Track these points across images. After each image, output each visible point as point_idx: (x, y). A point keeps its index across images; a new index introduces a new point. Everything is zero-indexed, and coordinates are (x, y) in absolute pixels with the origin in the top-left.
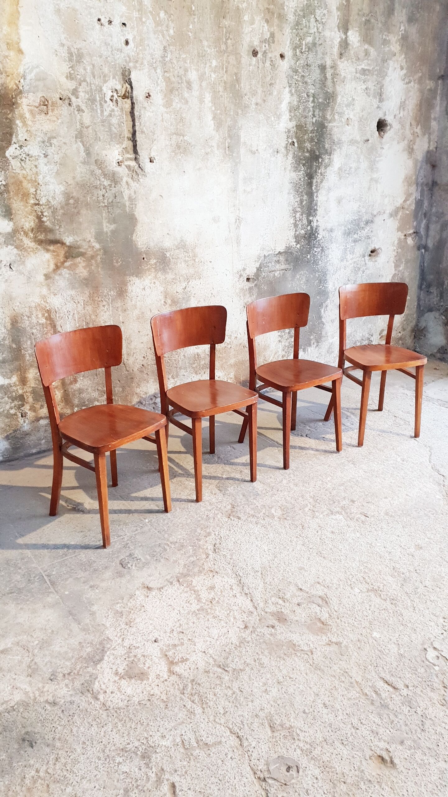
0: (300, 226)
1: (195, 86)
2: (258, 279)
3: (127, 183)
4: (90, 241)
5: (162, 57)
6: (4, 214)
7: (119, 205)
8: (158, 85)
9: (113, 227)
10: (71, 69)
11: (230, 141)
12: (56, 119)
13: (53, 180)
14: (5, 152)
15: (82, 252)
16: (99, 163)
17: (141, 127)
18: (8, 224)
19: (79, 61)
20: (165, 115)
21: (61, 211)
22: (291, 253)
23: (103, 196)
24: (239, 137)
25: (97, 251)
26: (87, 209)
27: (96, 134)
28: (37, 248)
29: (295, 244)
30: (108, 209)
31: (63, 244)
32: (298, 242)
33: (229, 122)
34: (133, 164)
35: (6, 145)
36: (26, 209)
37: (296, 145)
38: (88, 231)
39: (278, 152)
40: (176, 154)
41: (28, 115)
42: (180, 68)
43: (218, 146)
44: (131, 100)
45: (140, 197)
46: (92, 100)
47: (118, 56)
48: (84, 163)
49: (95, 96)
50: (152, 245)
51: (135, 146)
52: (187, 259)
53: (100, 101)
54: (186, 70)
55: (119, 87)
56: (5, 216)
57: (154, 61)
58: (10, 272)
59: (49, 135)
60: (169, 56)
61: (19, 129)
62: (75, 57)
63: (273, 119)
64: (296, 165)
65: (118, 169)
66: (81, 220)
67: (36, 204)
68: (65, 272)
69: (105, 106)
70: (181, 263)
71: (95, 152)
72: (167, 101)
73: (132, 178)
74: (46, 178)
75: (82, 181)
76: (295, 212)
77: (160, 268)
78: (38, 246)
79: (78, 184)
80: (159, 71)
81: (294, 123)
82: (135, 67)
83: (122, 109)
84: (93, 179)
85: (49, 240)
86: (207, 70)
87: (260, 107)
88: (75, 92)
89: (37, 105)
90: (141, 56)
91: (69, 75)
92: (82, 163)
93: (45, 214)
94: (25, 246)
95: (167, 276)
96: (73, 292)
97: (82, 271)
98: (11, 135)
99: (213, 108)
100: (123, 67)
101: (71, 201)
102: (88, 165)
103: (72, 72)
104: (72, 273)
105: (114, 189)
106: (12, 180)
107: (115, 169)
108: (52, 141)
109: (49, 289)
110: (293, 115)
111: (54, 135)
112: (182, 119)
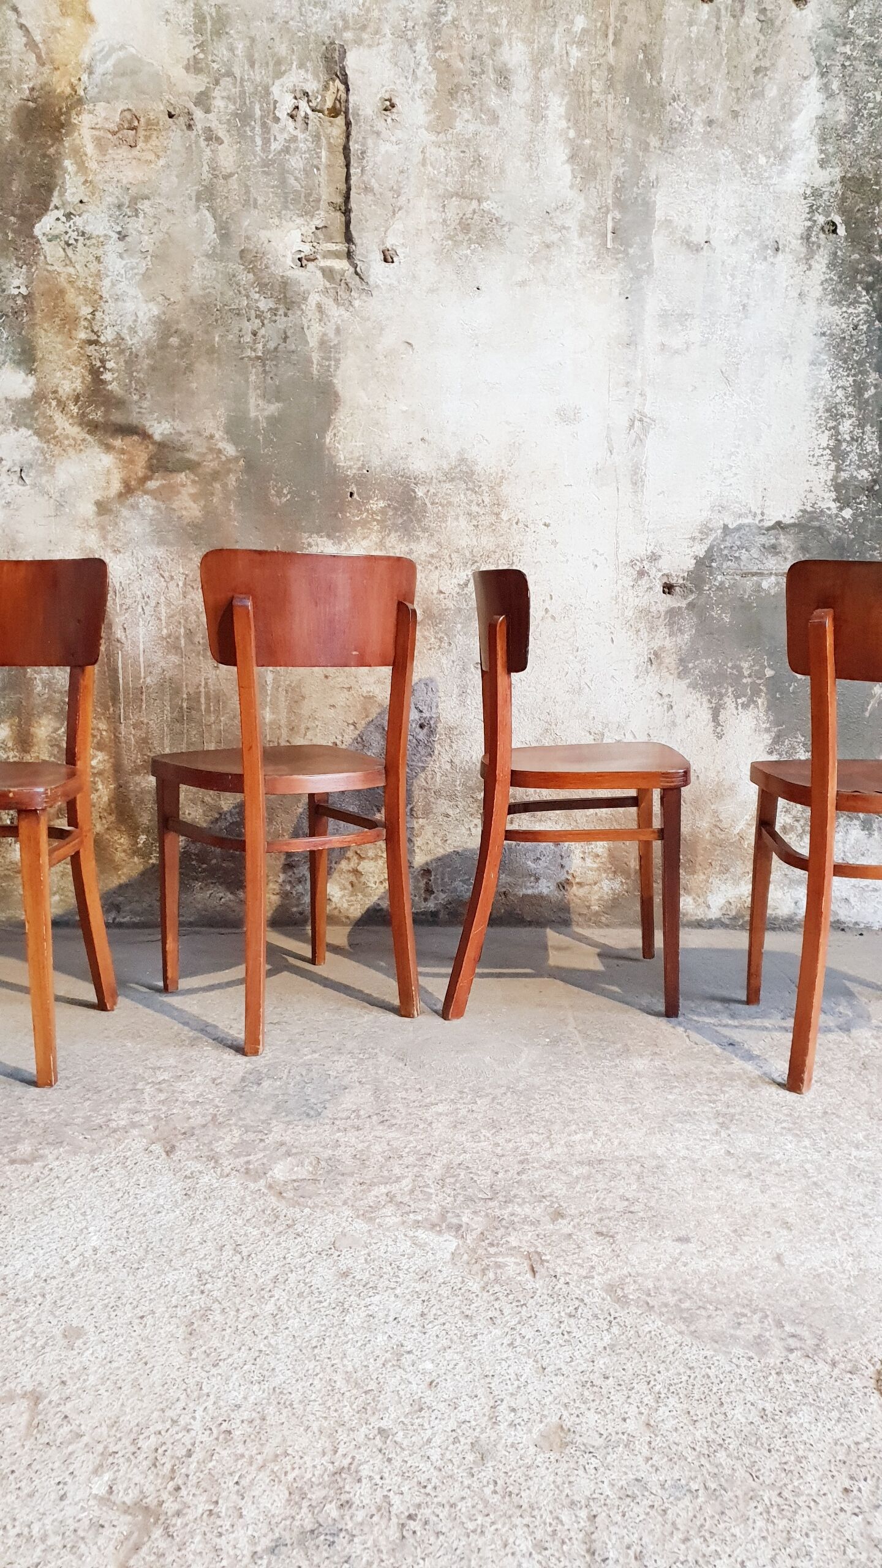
0: (853, 457)
1: (521, 81)
2: (700, 588)
3: (319, 307)
4: (212, 437)
5: (431, 15)
6: (17, 357)
7: (294, 357)
8: (416, 79)
9: (273, 408)
10: (197, 50)
11: (618, 216)
12: (152, 157)
13: (133, 291)
14: (33, 226)
15: (190, 461)
16: (251, 259)
17: (365, 178)
18: (24, 382)
19: (219, 32)
20: (434, 150)
21: (147, 361)
22: (820, 530)
23: (255, 334)
24: (648, 207)
25: (229, 461)
26: (211, 362)
27: (247, 192)
28: (84, 440)
29: (834, 506)
30: (264, 365)
31: (145, 436)
32: (844, 502)
33: (618, 167)
34: (341, 265)
35: (37, 212)
36: (68, 352)
37: (842, 231)
38: (208, 413)
39: (777, 250)
40: (457, 244)
41: (90, 149)
42: (480, 37)
43: (583, 230)
44: (346, 117)
45: (349, 343)
46: (243, 117)
47: (316, 17)
48: (211, 256)
49: (252, 108)
50: (376, 462)
51: (348, 223)
52: (475, 508)
53: (262, 117)
54: (496, 43)
55: (312, 86)
56: (18, 363)
57: (410, 24)
58: (18, 488)
59: (133, 191)
60: (451, 12)
61: (67, 177)
62: (209, 23)
63: (762, 160)
64: (839, 287)
65: (298, 274)
66: (194, 385)
67: (90, 342)
68: (146, 503)
69: (275, 128)
70: (457, 518)
71: (243, 233)
72: (439, 118)
73: (336, 300)
74: (118, 286)
75: (204, 297)
76: (834, 413)
77: (393, 524)
78: (88, 437)
79: (192, 301)
80: (420, 47)
81: (837, 173)
82: (359, 42)
83: (317, 137)
84: (231, 293)
85: (114, 425)
86: (558, 41)
87: (718, 131)
88: (203, 100)
89: (113, 127)
90: (376, 14)
91: (192, 63)
92: (207, 256)
93: (109, 365)
94: (57, 433)
95: (413, 546)
96: (160, 552)
97: (187, 505)
98: (50, 191)
99: (572, 134)
100: (328, 42)
101: (174, 341)
102: (221, 261)
103: (201, 56)
104: (163, 507)
105: (285, 319)
106: (43, 287)
107: (289, 273)
108: (139, 206)
109: (105, 538)
110: (831, 150)
111: (146, 191)
112: (478, 160)
